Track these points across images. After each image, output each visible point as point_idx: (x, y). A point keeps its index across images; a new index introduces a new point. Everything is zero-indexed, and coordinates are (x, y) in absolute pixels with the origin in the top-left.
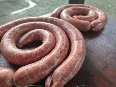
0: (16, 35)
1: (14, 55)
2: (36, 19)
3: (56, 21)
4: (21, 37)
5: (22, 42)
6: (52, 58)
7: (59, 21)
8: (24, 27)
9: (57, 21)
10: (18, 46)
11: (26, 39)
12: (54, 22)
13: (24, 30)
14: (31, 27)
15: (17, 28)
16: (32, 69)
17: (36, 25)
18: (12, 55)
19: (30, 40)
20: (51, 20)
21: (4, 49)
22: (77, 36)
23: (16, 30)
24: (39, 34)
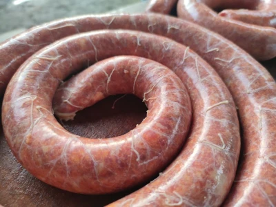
0: (53, 79)
1: (59, 163)
2: (108, 20)
3: (173, 29)
4: (66, 85)
5: (74, 102)
8: (74, 48)
9: (176, 27)
10: (60, 114)
11: (87, 90)
12: (166, 30)
13: (73, 58)
14: (98, 48)
15: (52, 53)
17: (114, 42)
18: (54, 162)
19: (98, 96)
20: (157, 25)
21: (22, 137)
22: (259, 82)
23: (50, 61)
24: (129, 74)
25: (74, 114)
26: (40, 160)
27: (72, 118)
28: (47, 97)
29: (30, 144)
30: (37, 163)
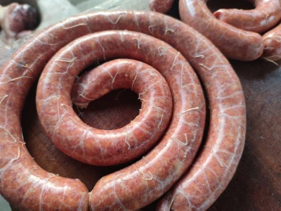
0: (71, 78)
1: (79, 148)
5: (87, 96)
6: (171, 161)
7: (178, 33)
15: (68, 55)
16: (130, 191)
17: (119, 44)
18: (75, 147)
19: (106, 91)
20: (156, 27)
21: (54, 128)
22: (228, 91)
23: (68, 63)
24: (129, 77)
25: (87, 104)
26: (66, 144)
27: (86, 107)
28: (67, 93)
29: (59, 134)
30: (65, 146)
